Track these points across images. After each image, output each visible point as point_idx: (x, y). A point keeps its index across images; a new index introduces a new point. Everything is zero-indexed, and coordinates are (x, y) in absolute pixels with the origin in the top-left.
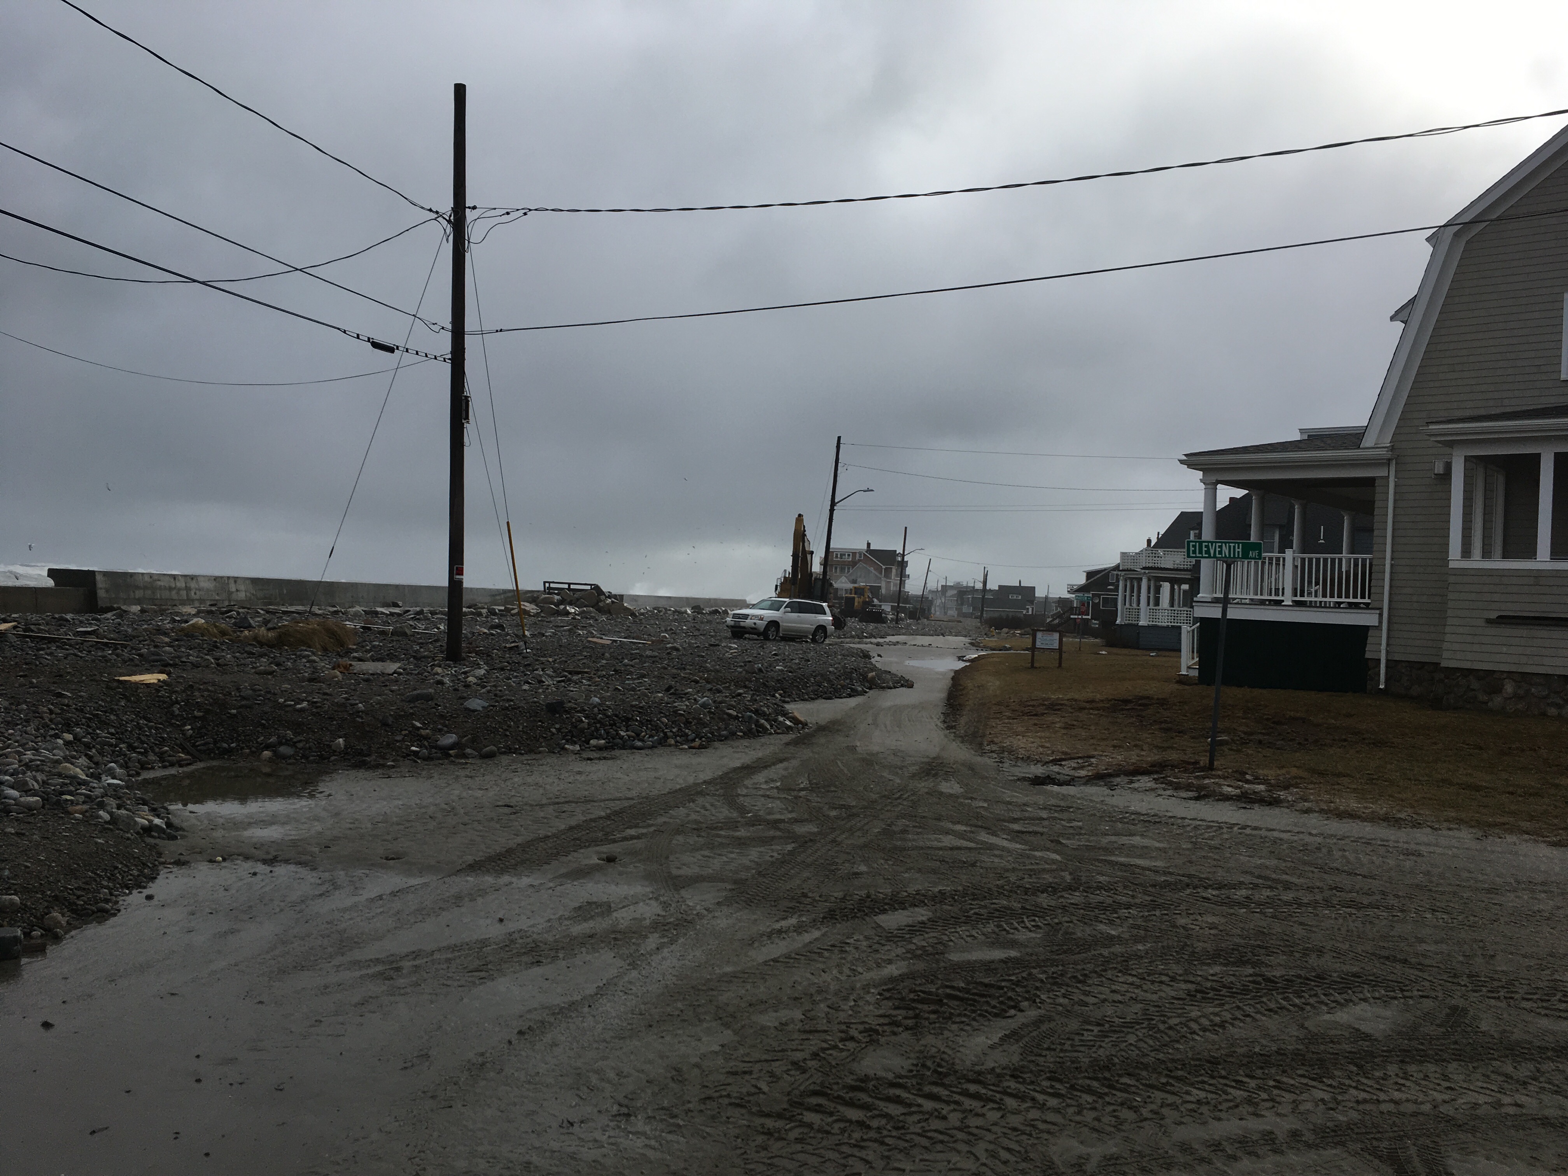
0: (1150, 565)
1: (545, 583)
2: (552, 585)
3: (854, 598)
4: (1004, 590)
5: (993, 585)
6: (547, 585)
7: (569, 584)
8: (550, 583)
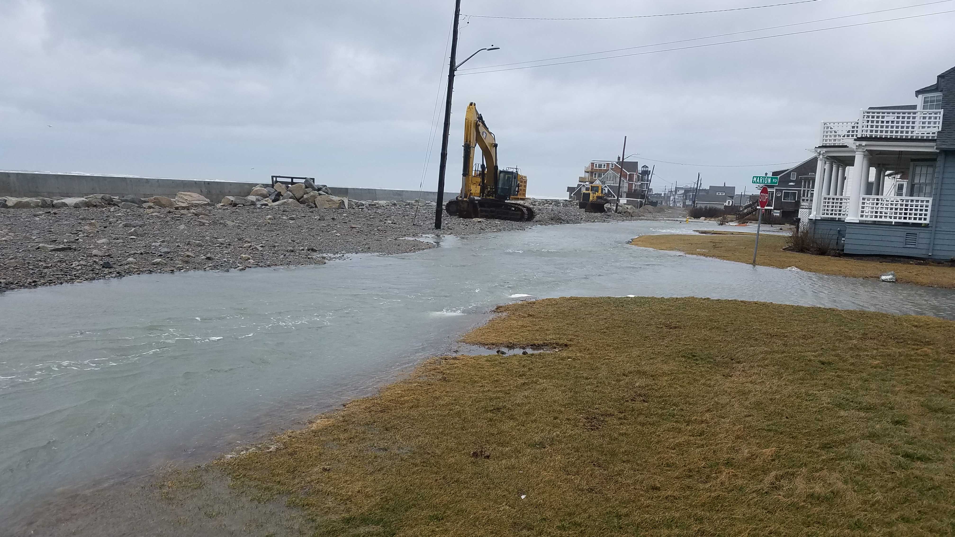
0: (868, 134)
1: (273, 177)
2: (278, 179)
3: (589, 194)
4: (713, 189)
5: (705, 186)
6: (274, 179)
7: (292, 178)
8: (276, 177)
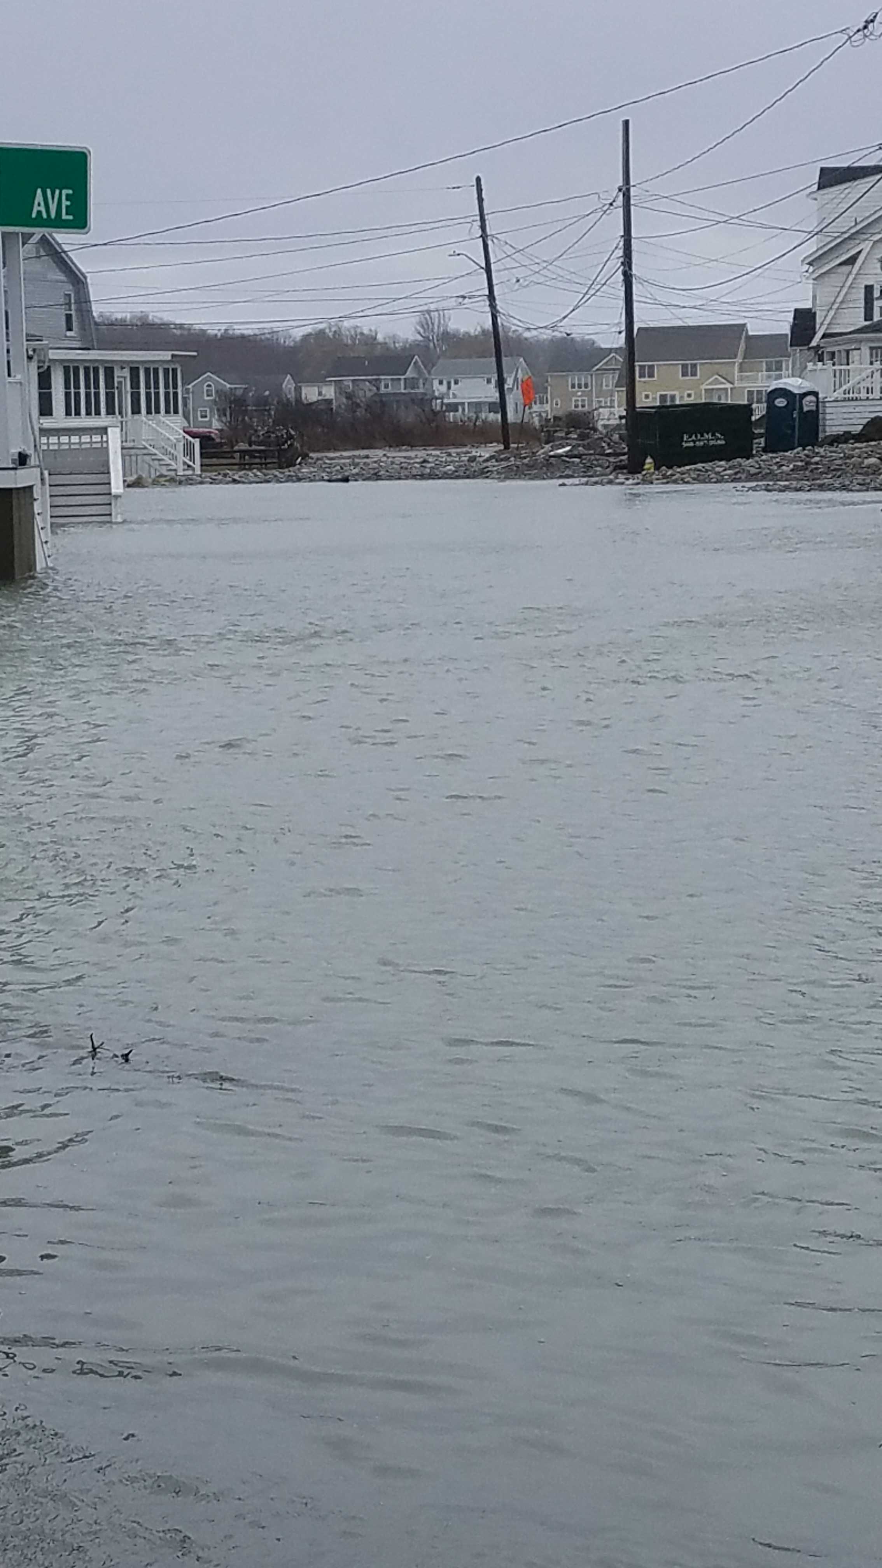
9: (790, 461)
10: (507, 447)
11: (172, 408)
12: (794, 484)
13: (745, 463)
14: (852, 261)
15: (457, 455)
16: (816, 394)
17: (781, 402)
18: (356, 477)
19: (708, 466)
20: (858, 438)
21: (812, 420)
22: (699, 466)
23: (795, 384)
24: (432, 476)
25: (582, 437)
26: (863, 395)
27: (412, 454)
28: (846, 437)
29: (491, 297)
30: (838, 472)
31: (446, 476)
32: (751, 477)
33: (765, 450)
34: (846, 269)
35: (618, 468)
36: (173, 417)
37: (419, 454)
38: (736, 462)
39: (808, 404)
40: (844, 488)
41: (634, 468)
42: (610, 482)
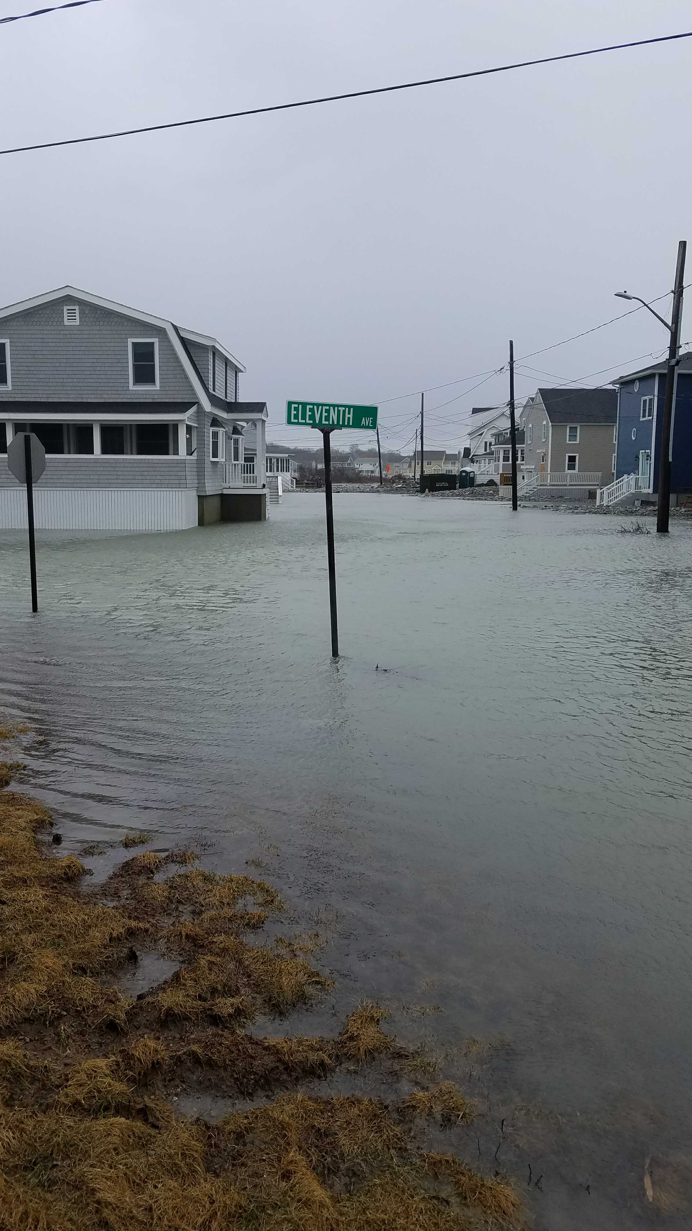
9: (468, 491)
10: (381, 484)
11: (287, 470)
12: (471, 498)
13: (455, 491)
14: (481, 434)
15: (368, 486)
16: (474, 472)
17: (464, 474)
18: (342, 492)
19: (444, 492)
20: (486, 485)
21: (473, 479)
22: (441, 492)
23: (468, 469)
24: (363, 492)
25: (404, 482)
26: (486, 473)
27: (354, 485)
28: (482, 485)
29: (378, 441)
30: (482, 495)
31: (367, 492)
32: (457, 495)
33: (460, 488)
34: (480, 436)
35: (417, 491)
36: (287, 472)
37: (357, 485)
38: (452, 491)
39: (472, 475)
40: (486, 500)
41: (422, 491)
42: (416, 496)
